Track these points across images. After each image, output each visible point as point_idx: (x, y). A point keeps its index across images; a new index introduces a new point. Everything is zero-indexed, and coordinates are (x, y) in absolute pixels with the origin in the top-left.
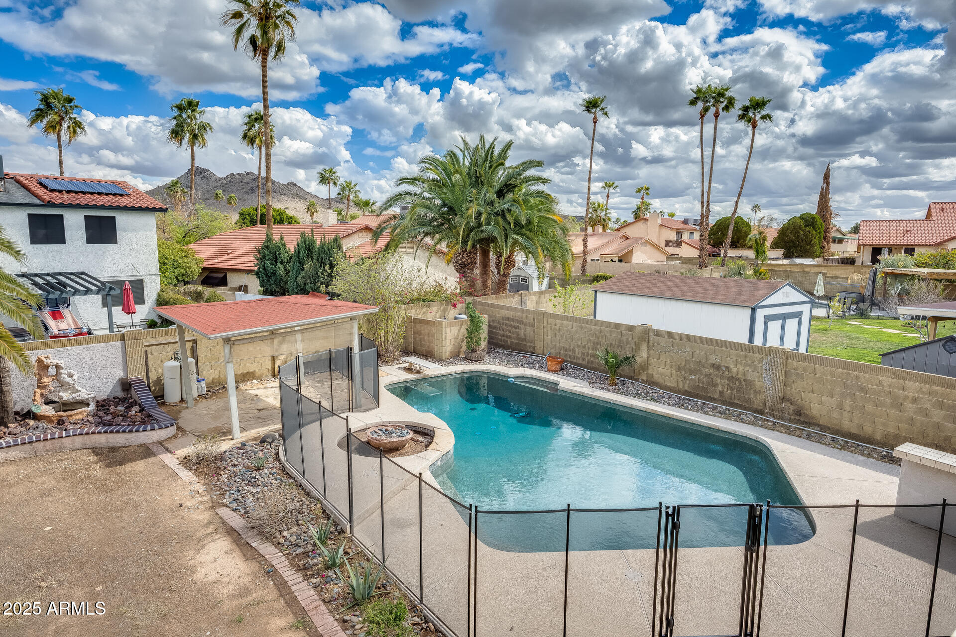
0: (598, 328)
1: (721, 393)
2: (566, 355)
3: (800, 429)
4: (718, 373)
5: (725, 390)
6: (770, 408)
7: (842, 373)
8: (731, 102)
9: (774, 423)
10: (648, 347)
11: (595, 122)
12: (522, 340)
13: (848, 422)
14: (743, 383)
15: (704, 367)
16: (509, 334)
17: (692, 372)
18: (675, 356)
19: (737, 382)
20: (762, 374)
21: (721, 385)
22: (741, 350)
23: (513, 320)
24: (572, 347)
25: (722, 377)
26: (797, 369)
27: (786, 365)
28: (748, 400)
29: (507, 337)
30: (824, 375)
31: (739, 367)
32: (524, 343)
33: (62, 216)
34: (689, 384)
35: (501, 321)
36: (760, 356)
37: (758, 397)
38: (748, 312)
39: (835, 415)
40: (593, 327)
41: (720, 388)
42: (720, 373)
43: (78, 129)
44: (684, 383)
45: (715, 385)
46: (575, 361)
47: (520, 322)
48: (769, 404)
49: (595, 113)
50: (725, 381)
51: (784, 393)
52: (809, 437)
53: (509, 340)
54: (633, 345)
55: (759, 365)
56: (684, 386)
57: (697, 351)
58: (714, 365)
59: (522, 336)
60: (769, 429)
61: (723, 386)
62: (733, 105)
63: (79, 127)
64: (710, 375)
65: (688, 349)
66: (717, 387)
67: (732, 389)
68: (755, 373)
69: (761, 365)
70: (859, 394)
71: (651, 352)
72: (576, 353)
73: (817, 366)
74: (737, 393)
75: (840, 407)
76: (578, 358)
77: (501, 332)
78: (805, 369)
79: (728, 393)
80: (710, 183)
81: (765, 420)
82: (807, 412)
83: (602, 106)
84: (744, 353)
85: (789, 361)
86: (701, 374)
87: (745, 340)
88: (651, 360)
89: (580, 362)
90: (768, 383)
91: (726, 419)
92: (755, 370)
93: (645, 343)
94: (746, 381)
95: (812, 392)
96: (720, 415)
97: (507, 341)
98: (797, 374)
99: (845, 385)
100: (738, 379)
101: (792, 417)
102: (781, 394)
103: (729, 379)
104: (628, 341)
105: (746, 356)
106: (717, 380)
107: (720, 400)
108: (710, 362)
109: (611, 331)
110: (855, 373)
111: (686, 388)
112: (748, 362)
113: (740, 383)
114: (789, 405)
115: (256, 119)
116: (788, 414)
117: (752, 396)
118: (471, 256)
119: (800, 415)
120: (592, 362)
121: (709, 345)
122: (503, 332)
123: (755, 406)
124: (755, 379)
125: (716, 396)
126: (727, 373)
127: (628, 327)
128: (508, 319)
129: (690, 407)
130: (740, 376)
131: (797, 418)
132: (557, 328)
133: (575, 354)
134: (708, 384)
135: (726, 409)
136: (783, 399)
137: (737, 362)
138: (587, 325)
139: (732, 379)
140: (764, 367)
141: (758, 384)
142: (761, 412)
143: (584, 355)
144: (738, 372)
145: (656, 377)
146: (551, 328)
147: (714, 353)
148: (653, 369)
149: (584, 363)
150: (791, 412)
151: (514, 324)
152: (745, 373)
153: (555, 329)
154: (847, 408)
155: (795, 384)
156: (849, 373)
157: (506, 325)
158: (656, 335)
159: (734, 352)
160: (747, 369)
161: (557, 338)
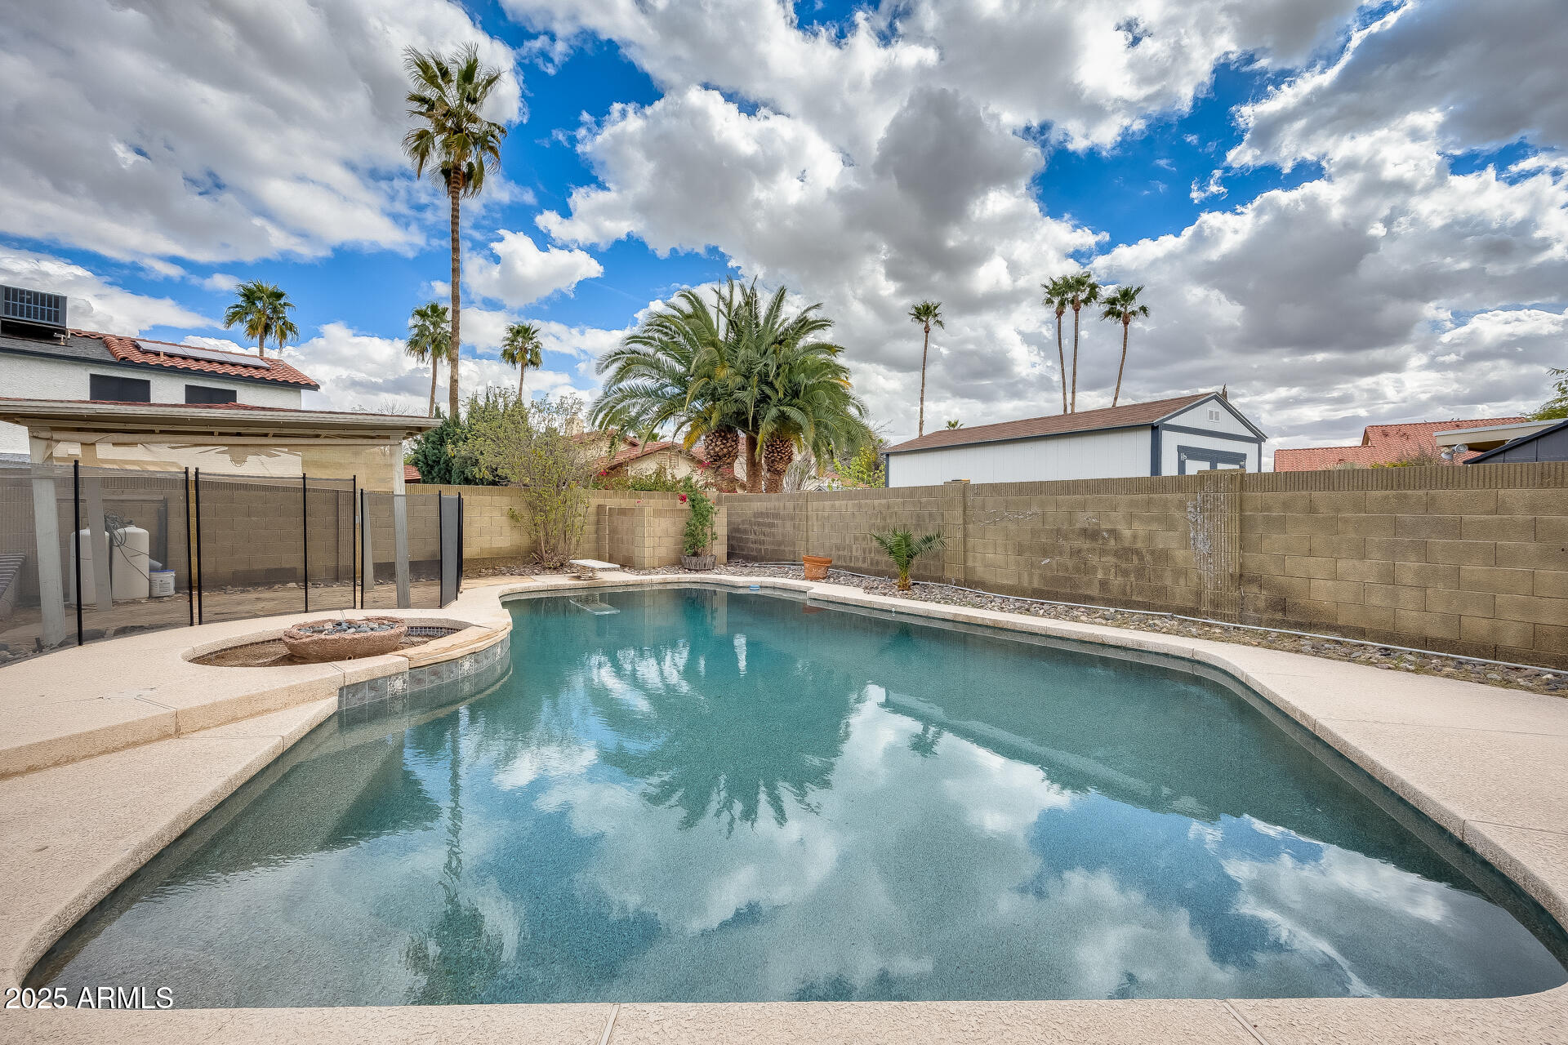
0: (884, 501)
1: (1104, 584)
2: (839, 557)
3: (1290, 636)
4: (1094, 545)
5: (1112, 577)
6: (1212, 602)
7: (1387, 497)
8: (1093, 294)
9: (1226, 630)
10: (964, 519)
11: (927, 332)
12: (780, 544)
13: (1415, 614)
14: (1148, 558)
15: (1066, 538)
16: (763, 538)
17: (1045, 553)
18: (1012, 527)
19: (1135, 558)
20: (1187, 533)
21: (1103, 567)
22: (1139, 491)
23: (767, 515)
24: (847, 542)
25: (1103, 552)
26: (1269, 509)
27: (1241, 505)
28: (1162, 591)
29: (760, 543)
30: (1338, 510)
31: (1137, 525)
32: (782, 548)
33: (148, 382)
34: (1041, 575)
35: (753, 519)
36: (1180, 495)
37: (1182, 581)
38: (1145, 438)
39: (1376, 600)
40: (876, 502)
41: (1100, 576)
42: (1097, 545)
43: (288, 332)
44: (1031, 575)
45: (1089, 570)
46: (852, 565)
47: (776, 516)
48: (1209, 591)
49: (926, 322)
50: (1110, 560)
51: (1241, 566)
52: (1317, 651)
53: (762, 547)
54: (939, 521)
55: (1177, 514)
56: (1031, 582)
57: (1051, 510)
58: (1085, 530)
59: (779, 538)
60: (1216, 639)
61: (1106, 571)
62: (1095, 298)
63: (291, 330)
64: (1079, 551)
65: (1035, 509)
66: (1095, 573)
67: (1125, 573)
68: (1171, 533)
69: (1183, 514)
70: (1438, 542)
71: (970, 526)
72: (854, 550)
73: (1316, 494)
74: (1137, 579)
75: (1390, 578)
76: (857, 559)
77: (752, 537)
78: (1286, 506)
79: (1116, 582)
80: (1073, 392)
81: (1204, 624)
82: (1302, 601)
83: (937, 311)
84: (1145, 496)
85: (1248, 494)
86: (1061, 554)
87: (1145, 471)
88: (971, 541)
89: (860, 564)
90: (1204, 548)
91: (1119, 627)
92: (1171, 526)
93: (959, 512)
94: (1152, 553)
95: (1310, 553)
96: (1104, 622)
97: (761, 549)
98: (1268, 521)
99: (1397, 525)
100: (1138, 552)
101: (1265, 617)
102: (1234, 569)
103: (1116, 554)
104: (930, 515)
105: (1149, 502)
106: (1094, 559)
107: (1103, 599)
108: (1078, 526)
109: (904, 503)
110: (1421, 492)
111: (1036, 585)
112: (1155, 512)
113: (1142, 558)
114: (1255, 589)
115: (518, 332)
116: (1256, 611)
117: (1168, 582)
118: (728, 445)
119: (1284, 610)
120: (877, 563)
121: (1074, 493)
122: (756, 537)
123: (1178, 602)
124: (1174, 545)
125: (1094, 591)
126: (1112, 542)
127: (929, 490)
128: (761, 514)
129: (1041, 612)
130: (1139, 545)
131: (1279, 616)
132: (826, 514)
133: (851, 552)
134: (1077, 570)
135: (1116, 611)
136: (1241, 578)
137: (1130, 518)
138: (867, 501)
139: (1125, 553)
140: (1190, 517)
141: (1180, 554)
142: (1194, 612)
143: (864, 553)
144: (1135, 537)
145: (981, 572)
146: (817, 517)
147: (1084, 506)
148: (974, 557)
149: (865, 566)
150: (1261, 604)
151: (769, 520)
152: (1150, 538)
153: (823, 517)
154: (1408, 578)
155: (1266, 544)
156: (1406, 497)
157: (759, 524)
158: (977, 494)
159: (1123, 498)
160: (1154, 526)
161: (826, 531)
